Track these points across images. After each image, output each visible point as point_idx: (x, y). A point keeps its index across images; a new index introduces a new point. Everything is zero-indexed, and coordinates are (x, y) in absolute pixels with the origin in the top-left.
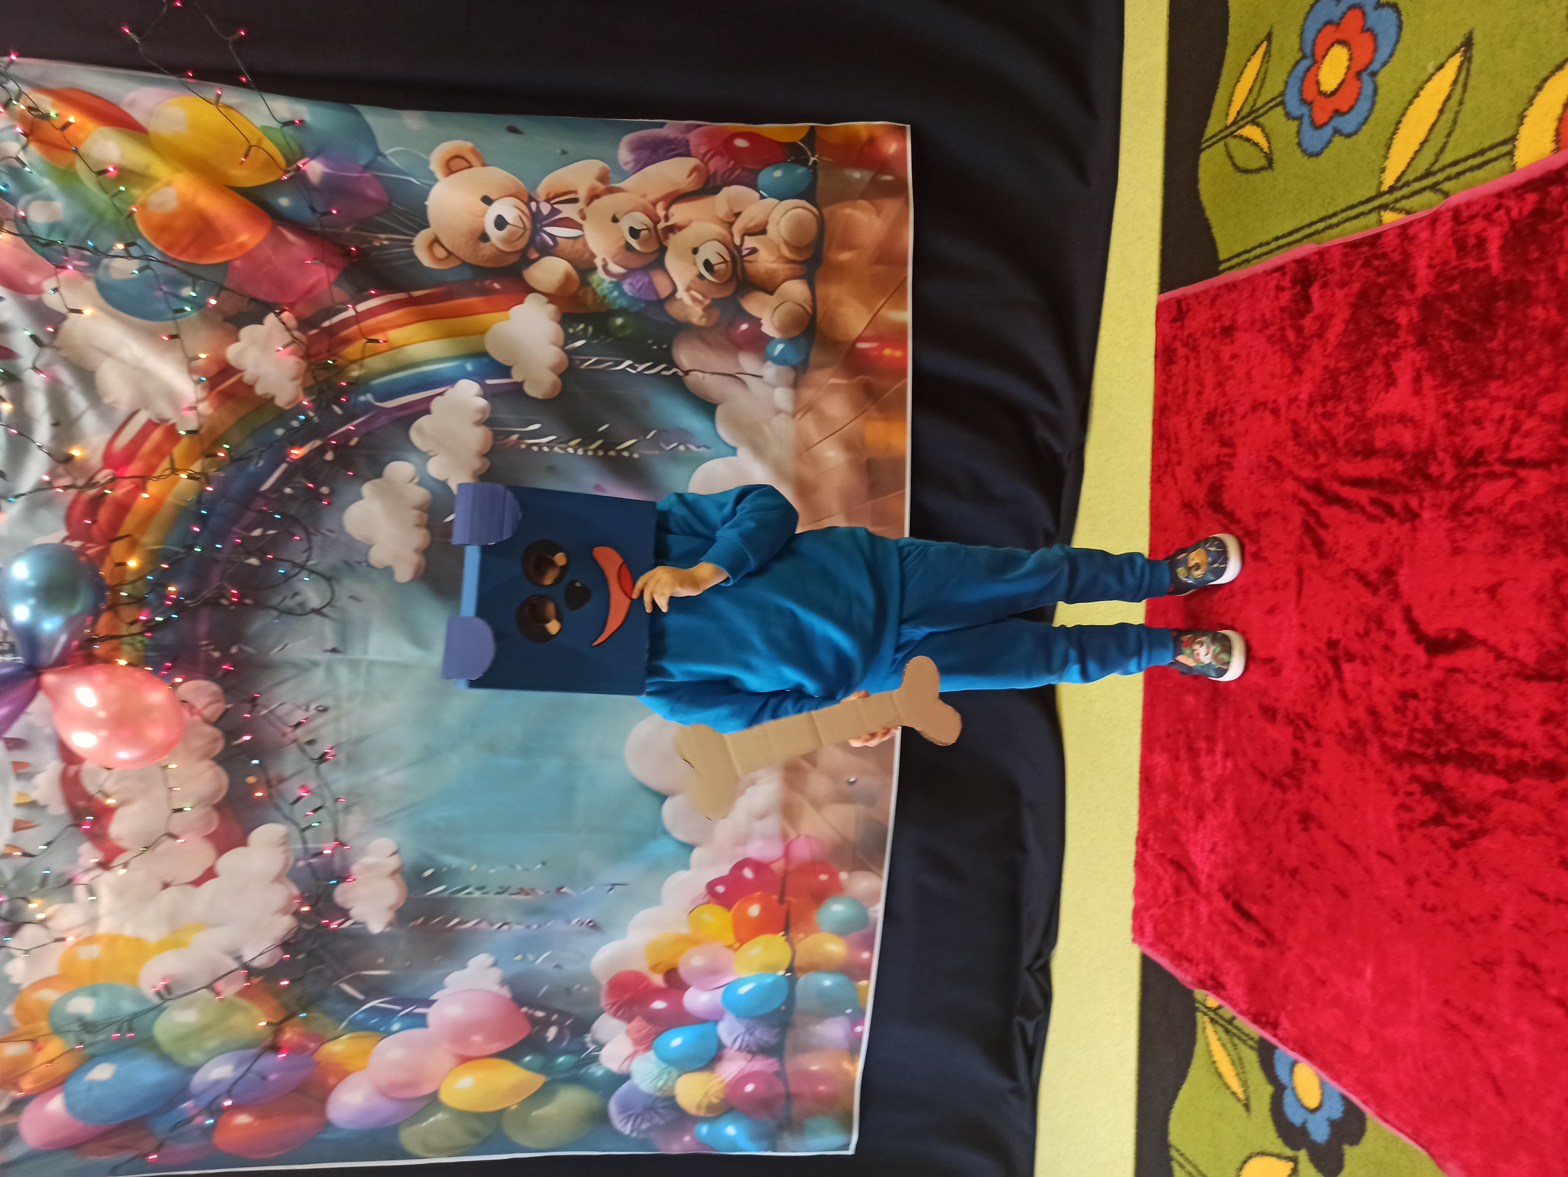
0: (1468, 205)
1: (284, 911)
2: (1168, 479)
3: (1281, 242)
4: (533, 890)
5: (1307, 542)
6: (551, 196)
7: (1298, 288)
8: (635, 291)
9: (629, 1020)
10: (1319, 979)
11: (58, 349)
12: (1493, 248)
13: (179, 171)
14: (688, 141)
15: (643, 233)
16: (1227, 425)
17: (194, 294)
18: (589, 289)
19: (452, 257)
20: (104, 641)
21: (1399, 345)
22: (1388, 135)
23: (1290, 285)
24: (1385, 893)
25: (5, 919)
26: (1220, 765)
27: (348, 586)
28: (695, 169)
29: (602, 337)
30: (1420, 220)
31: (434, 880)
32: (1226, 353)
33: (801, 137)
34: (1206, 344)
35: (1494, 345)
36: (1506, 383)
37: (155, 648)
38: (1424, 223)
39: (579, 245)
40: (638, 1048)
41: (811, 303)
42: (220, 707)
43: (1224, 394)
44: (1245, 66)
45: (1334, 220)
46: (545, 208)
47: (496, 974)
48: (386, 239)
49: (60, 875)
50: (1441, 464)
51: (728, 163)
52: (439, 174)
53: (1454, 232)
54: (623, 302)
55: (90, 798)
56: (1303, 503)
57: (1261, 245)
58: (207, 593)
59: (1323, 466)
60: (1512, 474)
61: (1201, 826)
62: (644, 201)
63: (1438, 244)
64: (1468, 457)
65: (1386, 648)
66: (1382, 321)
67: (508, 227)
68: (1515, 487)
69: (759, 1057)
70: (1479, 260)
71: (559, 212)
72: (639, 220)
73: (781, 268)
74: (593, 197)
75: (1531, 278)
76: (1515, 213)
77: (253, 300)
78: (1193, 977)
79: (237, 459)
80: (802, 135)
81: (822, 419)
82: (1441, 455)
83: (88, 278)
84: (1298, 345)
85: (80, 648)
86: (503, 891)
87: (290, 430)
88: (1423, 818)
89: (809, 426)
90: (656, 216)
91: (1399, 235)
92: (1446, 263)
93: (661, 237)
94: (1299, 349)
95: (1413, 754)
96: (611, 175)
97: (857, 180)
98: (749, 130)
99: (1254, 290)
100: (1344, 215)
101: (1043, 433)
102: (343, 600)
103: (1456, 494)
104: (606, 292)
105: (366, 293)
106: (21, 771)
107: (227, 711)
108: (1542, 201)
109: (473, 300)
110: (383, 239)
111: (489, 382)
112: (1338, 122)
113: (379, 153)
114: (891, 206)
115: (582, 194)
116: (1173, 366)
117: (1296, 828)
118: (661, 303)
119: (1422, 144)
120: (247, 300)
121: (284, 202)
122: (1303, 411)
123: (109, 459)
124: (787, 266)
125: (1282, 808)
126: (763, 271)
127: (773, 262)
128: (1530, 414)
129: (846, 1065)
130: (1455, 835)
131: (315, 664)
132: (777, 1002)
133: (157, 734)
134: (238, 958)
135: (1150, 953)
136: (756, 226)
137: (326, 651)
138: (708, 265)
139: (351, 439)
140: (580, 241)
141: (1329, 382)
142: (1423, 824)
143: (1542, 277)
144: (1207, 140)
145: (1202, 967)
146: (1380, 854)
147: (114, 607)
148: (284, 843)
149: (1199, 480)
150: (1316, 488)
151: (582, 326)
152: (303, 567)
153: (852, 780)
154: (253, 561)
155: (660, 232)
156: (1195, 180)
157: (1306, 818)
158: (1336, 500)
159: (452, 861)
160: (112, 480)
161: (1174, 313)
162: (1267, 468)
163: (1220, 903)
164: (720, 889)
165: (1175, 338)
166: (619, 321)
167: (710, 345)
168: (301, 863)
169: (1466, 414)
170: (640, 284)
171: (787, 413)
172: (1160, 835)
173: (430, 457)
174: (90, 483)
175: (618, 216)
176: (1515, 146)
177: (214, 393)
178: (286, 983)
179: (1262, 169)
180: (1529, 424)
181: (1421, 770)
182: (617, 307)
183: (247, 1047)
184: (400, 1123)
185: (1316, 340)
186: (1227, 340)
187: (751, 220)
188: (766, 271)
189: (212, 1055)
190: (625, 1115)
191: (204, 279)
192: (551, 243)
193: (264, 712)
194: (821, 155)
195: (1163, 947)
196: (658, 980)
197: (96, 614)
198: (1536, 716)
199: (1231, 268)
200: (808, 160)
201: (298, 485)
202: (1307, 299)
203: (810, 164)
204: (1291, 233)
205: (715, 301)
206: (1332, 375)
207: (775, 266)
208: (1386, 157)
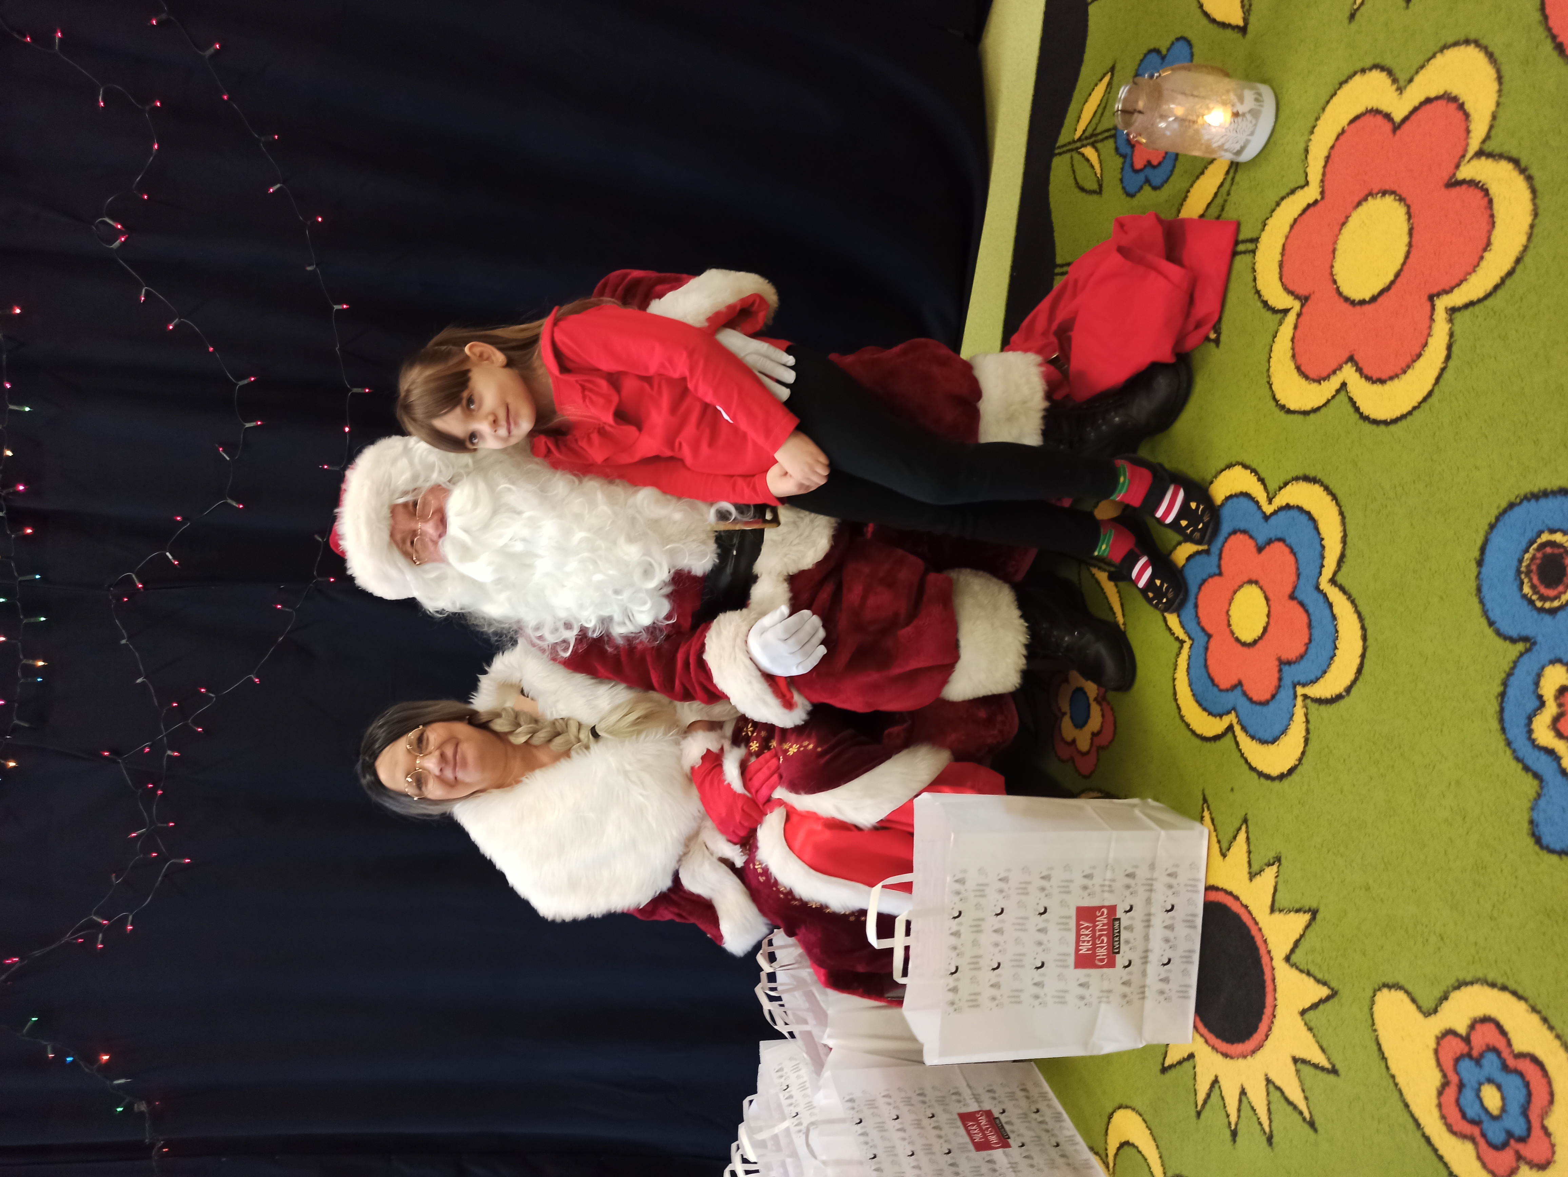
22: (1180, 201)
44: (1093, 89)
112: (1149, 171)
144: (1059, 147)
156: (1047, 180)
176: (1257, 247)
179: (1094, 192)
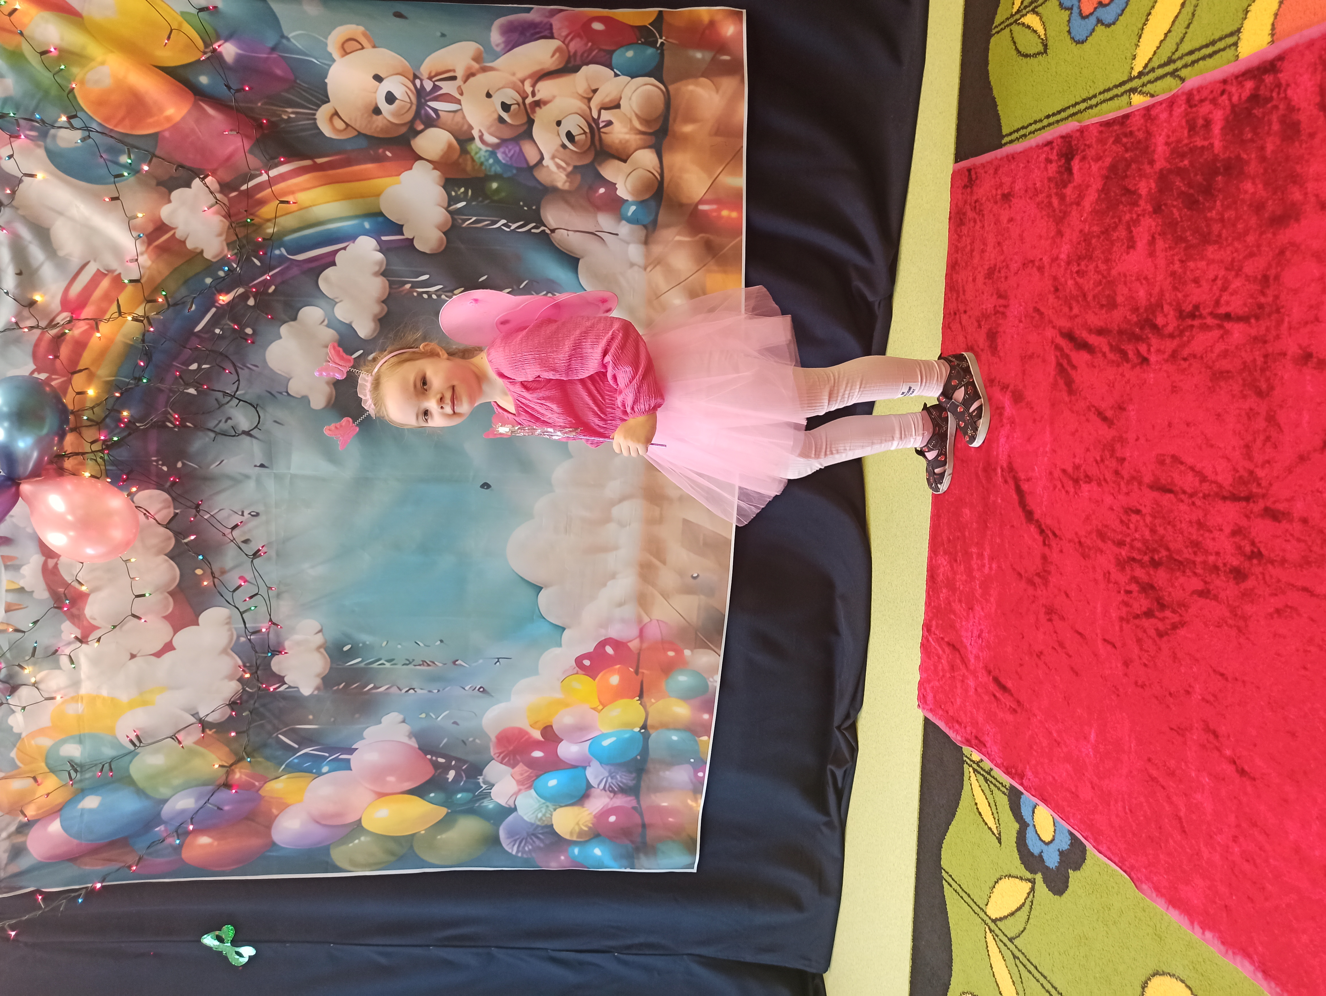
0: (1200, 89)
1: (230, 678)
2: (956, 326)
3: (1052, 120)
4: (434, 663)
5: (1061, 382)
6: (433, 74)
7: (1063, 161)
8: (508, 159)
9: (513, 767)
10: (1056, 741)
11: (17, 209)
12: (1217, 129)
13: (112, 52)
14: (551, 25)
15: (513, 107)
16: (1003, 279)
17: (129, 161)
18: (468, 157)
19: (350, 128)
20: (69, 457)
21: (1139, 212)
22: (1140, 26)
23: (1056, 158)
24: (1108, 672)
25: (3, 682)
26: (987, 566)
27: (271, 413)
28: (558, 50)
29: (480, 199)
30: (1161, 103)
31: (352, 654)
32: (1005, 216)
33: (651, 21)
34: (989, 208)
35: (1213, 214)
36: (1220, 248)
37: (113, 463)
38: (1164, 105)
39: (458, 117)
40: (521, 787)
41: (659, 170)
42: (171, 512)
43: (1002, 252)
45: (1094, 101)
46: (428, 86)
47: (406, 728)
48: (293, 113)
49: (46, 648)
50: (1166, 316)
51: (586, 44)
52: (336, 55)
53: (1187, 114)
54: (498, 169)
55: (67, 585)
56: (1058, 348)
57: (1035, 122)
58: (154, 418)
59: (1076, 316)
60: (1220, 327)
61: (971, 615)
62: (514, 79)
63: (1174, 124)
64: (1187, 310)
65: (1117, 473)
66: (1127, 191)
67: (397, 101)
68: (1222, 337)
69: (620, 796)
70: (1205, 139)
71: (441, 88)
72: (510, 96)
73: (633, 139)
74: (470, 75)
75: (1245, 156)
76: (1235, 99)
77: (181, 166)
78: (962, 737)
79: (174, 304)
80: (651, 19)
81: (669, 271)
82: (1166, 308)
83: (39, 146)
84: (1060, 212)
85: (51, 462)
86: (409, 662)
87: (216, 278)
88: (1139, 612)
89: (658, 277)
90: (525, 91)
91: (1145, 115)
92: (1179, 141)
93: (529, 111)
94: (1061, 215)
95: (1134, 559)
96: (484, 55)
97: (698, 60)
98: (605, 14)
99: (1028, 162)
100: (1102, 97)
101: (858, 283)
102: (268, 423)
103: (1176, 342)
104: (483, 159)
105: (276, 161)
106: (9, 563)
107: (176, 514)
108: (1257, 88)
109: (369, 166)
110: (290, 113)
111: (384, 238)
112: (1101, 13)
113: (283, 36)
114: (728, 84)
115: (460, 73)
116: (963, 227)
117: (1043, 617)
118: (531, 169)
119: (1166, 35)
120: (175, 166)
121: (204, 80)
122: (1062, 269)
123: (65, 304)
124: (638, 137)
125: (1033, 602)
126: (617, 141)
127: (626, 133)
128: (1237, 275)
129: (690, 802)
130: (1161, 626)
131: (247, 477)
132: (634, 753)
133: (117, 534)
134: (195, 715)
135: (930, 717)
136: (611, 101)
137: (255, 466)
138: (570, 136)
139: (270, 287)
140: (459, 113)
141: (1084, 244)
142: (1137, 617)
143: (1253, 156)
144: (996, 27)
145: (968, 729)
146: (1105, 640)
147: (76, 429)
148: (227, 623)
149: (980, 326)
150: (1070, 336)
151: (462, 190)
152: (233, 396)
153: (695, 575)
154: (192, 391)
155: (528, 106)
156: (986, 63)
157: (1050, 611)
158: (1084, 346)
159: (366, 638)
160: (70, 322)
161: (966, 180)
162: (1033, 317)
163: (983, 678)
164: (587, 663)
165: (966, 202)
166: (495, 185)
167: (572, 207)
168: (243, 639)
169: (1188, 273)
170: (512, 152)
171: (639, 266)
172: (941, 622)
173: (336, 303)
174: (52, 324)
175: (491, 92)
176: (1239, 38)
177: (151, 247)
178: (233, 734)
179: (1039, 54)
180: (1236, 284)
181: (1139, 573)
182: (492, 173)
183: (205, 784)
184: (329, 845)
185: (1075, 207)
186: (1007, 205)
187: (607, 96)
188: (620, 142)
189: (177, 790)
190: (512, 840)
191: (137, 148)
192: (434, 116)
193: (206, 517)
194: (667, 37)
195: (941, 712)
196: (537, 735)
197: (62, 436)
198: (1227, 530)
199: (1011, 142)
200: (657, 42)
201: (225, 327)
202: (1069, 170)
203: (658, 45)
204: (1059, 112)
205: (575, 167)
206: (1086, 238)
207: (627, 137)
208: (1137, 46)
